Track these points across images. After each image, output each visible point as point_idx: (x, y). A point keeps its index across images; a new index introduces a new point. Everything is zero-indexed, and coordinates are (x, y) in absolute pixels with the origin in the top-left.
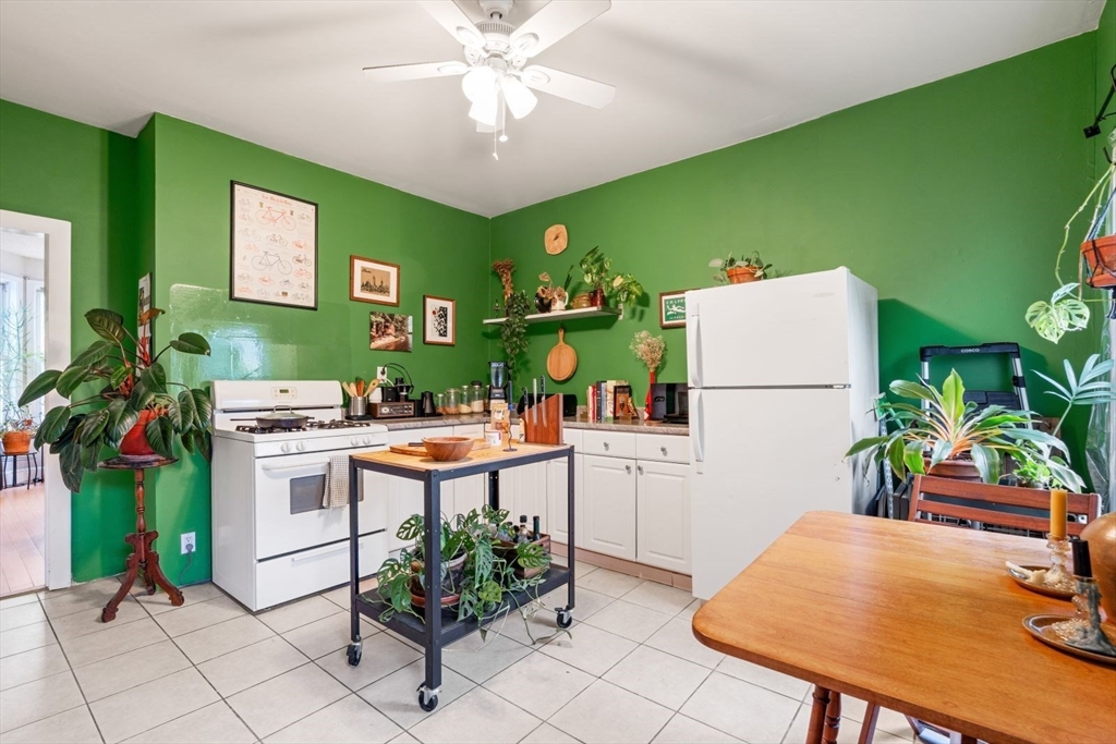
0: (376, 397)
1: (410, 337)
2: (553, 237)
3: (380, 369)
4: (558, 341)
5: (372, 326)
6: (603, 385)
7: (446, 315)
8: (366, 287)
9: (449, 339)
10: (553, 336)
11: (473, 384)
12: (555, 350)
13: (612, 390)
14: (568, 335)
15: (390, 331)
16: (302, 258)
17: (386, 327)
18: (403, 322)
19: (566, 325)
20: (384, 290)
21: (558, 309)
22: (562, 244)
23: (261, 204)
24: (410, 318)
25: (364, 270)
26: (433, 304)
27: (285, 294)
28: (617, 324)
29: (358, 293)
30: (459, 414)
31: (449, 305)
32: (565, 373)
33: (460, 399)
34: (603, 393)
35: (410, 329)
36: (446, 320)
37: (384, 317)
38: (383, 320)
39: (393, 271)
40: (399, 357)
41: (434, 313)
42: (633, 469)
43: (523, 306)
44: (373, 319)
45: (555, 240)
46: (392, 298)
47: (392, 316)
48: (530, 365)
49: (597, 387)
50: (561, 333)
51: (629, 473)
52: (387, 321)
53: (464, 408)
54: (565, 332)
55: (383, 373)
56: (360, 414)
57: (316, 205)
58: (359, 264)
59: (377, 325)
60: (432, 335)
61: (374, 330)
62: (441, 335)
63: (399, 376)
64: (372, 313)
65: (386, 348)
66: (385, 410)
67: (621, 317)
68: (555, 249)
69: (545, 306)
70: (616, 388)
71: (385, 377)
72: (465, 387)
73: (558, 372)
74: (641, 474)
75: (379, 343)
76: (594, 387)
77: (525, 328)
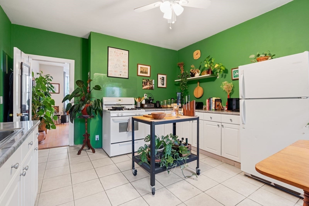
0: (144, 102)
1: (153, 85)
2: (196, 54)
3: (145, 95)
4: (197, 86)
5: (143, 83)
6: (211, 99)
7: (164, 79)
8: (141, 72)
9: (165, 86)
10: (196, 84)
11: (172, 99)
12: (196, 89)
13: (214, 101)
14: (200, 84)
15: (148, 84)
16: (125, 65)
17: (147, 83)
18: (151, 81)
19: (200, 81)
20: (146, 73)
21: (197, 76)
22: (199, 56)
23: (115, 52)
24: (154, 80)
25: (141, 68)
26: (160, 76)
27: (120, 75)
28: (216, 80)
29: (139, 74)
30: (167, 108)
31: (165, 76)
32: (199, 96)
33: (168, 103)
34: (211, 101)
35: (154, 83)
36: (164, 81)
37: (146, 80)
38: (146, 81)
39: (149, 67)
40: (151, 91)
41: (160, 79)
42: (220, 126)
43: (186, 75)
44: (143, 81)
45: (197, 55)
46: (149, 75)
47: (148, 80)
48: (189, 93)
49: (209, 100)
50: (198, 83)
51: (219, 127)
52: (147, 81)
53: (169, 106)
54: (200, 83)
55: (146, 96)
56: (139, 107)
57: (128, 51)
58: (139, 66)
59: (144, 83)
60: (160, 85)
61: (143, 84)
62: (162, 85)
63: (150, 96)
64: (143, 79)
65: (147, 89)
66: (146, 106)
67: (218, 77)
68: (197, 58)
69: (193, 75)
70: (215, 100)
71: (146, 97)
72: (169, 100)
73: (197, 95)
74: (223, 127)
75: (145, 87)
76: (208, 100)
77: (187, 82)
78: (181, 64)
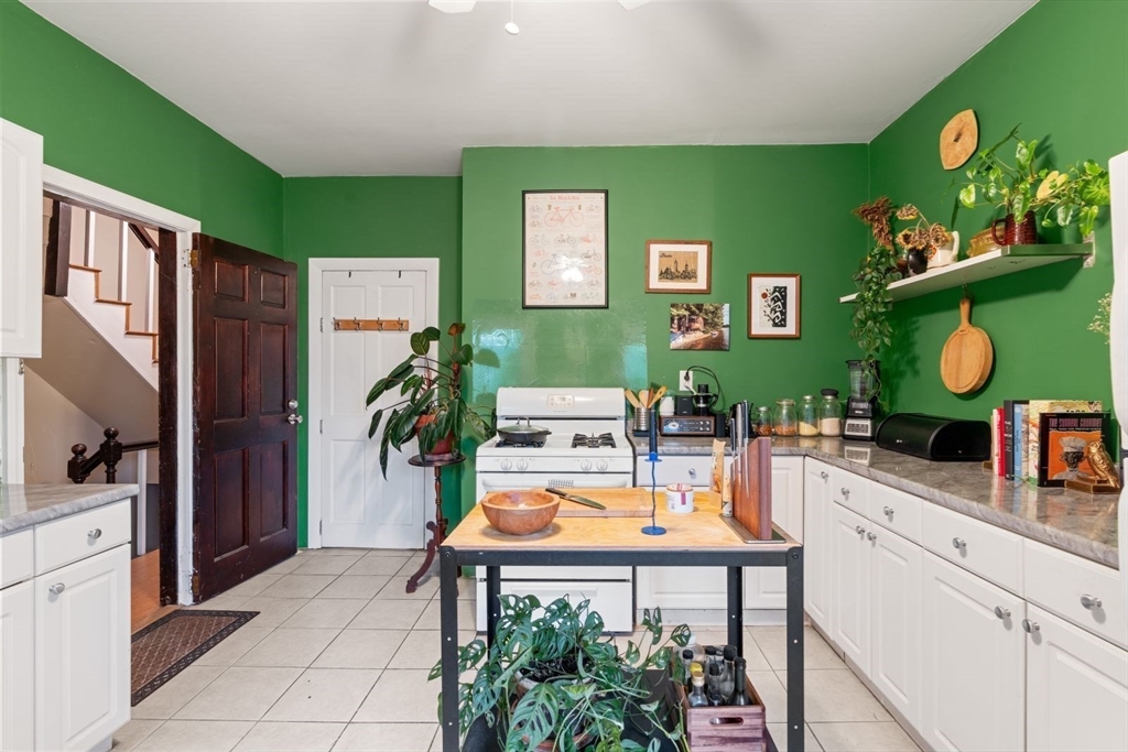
0: (667, 407)
1: (726, 331)
2: (953, 139)
3: (683, 373)
4: (959, 324)
5: (672, 320)
6: (1019, 408)
7: (784, 297)
8: (666, 274)
9: (791, 329)
10: (952, 313)
11: (824, 392)
12: (954, 338)
13: (1039, 421)
14: (977, 309)
15: (696, 325)
16: (590, 254)
17: (692, 321)
18: (716, 312)
19: (974, 292)
20: (689, 275)
21: (942, 262)
22: (968, 147)
23: (550, 206)
24: (726, 307)
25: (663, 255)
26: (761, 285)
27: (574, 295)
29: (655, 283)
30: (795, 437)
31: (791, 284)
32: (968, 380)
33: (796, 415)
35: (726, 321)
36: (784, 305)
37: (688, 309)
38: (687, 313)
39: (702, 250)
40: (709, 358)
41: (764, 296)
44: (675, 312)
45: (957, 141)
46: (701, 284)
47: (700, 307)
48: (919, 365)
50: (965, 308)
52: (693, 313)
53: (806, 428)
54: (972, 305)
55: (687, 378)
56: (643, 428)
57: (606, 192)
58: (655, 250)
59: (680, 319)
60: (761, 325)
61: (675, 326)
62: (775, 325)
63: (703, 383)
64: (673, 306)
65: (691, 348)
66: (673, 427)
67: (1088, 263)
68: (956, 158)
69: (921, 261)
70: (1045, 417)
71: (690, 384)
72: (808, 397)
73: (957, 379)
75: (680, 341)
77: (890, 305)
78: (874, 211)
